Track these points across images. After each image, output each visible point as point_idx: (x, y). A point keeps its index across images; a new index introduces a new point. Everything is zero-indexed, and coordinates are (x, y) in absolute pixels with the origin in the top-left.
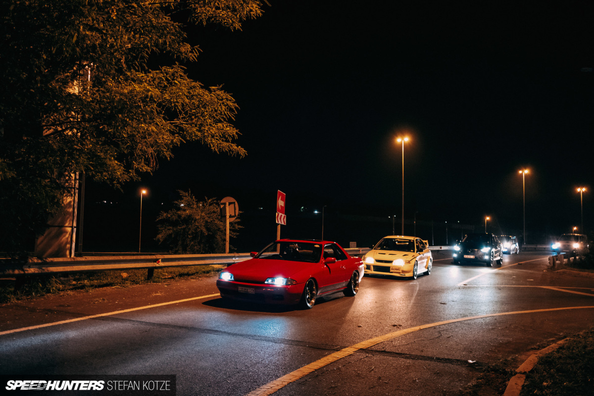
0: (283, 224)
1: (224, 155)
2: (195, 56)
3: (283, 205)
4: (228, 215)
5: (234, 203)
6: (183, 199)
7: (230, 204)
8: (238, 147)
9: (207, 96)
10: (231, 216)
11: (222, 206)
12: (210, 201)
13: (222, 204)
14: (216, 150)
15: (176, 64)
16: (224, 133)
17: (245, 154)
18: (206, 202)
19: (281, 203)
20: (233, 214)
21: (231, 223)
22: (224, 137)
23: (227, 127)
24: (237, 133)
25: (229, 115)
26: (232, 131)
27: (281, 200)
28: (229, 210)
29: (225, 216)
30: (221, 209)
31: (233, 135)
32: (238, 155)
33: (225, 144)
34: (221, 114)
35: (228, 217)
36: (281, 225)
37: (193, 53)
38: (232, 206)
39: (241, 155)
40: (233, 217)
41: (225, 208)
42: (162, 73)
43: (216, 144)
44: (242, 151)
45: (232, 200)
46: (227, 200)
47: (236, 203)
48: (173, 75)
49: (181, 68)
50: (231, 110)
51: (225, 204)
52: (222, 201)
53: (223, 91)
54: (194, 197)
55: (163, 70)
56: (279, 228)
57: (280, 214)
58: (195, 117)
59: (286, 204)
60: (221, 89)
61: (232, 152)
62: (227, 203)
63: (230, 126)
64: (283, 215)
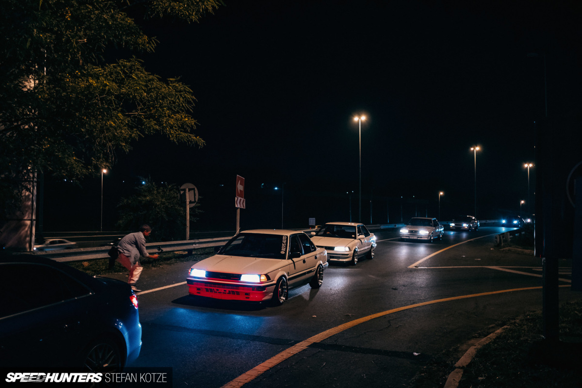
0: (242, 207)
1: (183, 145)
2: (152, 47)
3: (242, 189)
4: (188, 201)
5: (194, 189)
7: (190, 190)
8: (196, 137)
9: (165, 90)
10: (191, 202)
11: (182, 192)
12: (170, 186)
13: (182, 190)
14: (175, 141)
15: (133, 57)
16: (183, 123)
17: (204, 144)
18: (166, 188)
19: (240, 187)
20: (193, 200)
21: (191, 209)
22: (183, 127)
23: (185, 117)
24: (195, 123)
25: (187, 107)
26: (189, 121)
27: (240, 184)
28: (189, 196)
29: (185, 202)
30: (181, 195)
31: (192, 125)
32: (197, 144)
33: (183, 134)
34: (179, 106)
35: (188, 203)
36: (241, 209)
37: (150, 44)
38: (192, 192)
39: (199, 145)
40: (193, 202)
41: (185, 194)
42: (119, 66)
43: (174, 134)
44: (201, 141)
45: (192, 186)
46: (186, 186)
47: (196, 189)
48: (130, 68)
49: (139, 61)
50: (189, 102)
51: (184, 190)
52: (182, 187)
53: (180, 83)
54: (154, 183)
55: (120, 63)
56: (238, 211)
57: (239, 198)
58: (154, 108)
59: (245, 188)
60: (178, 81)
61: (191, 142)
62: (187, 189)
63: (188, 116)
64: (242, 199)
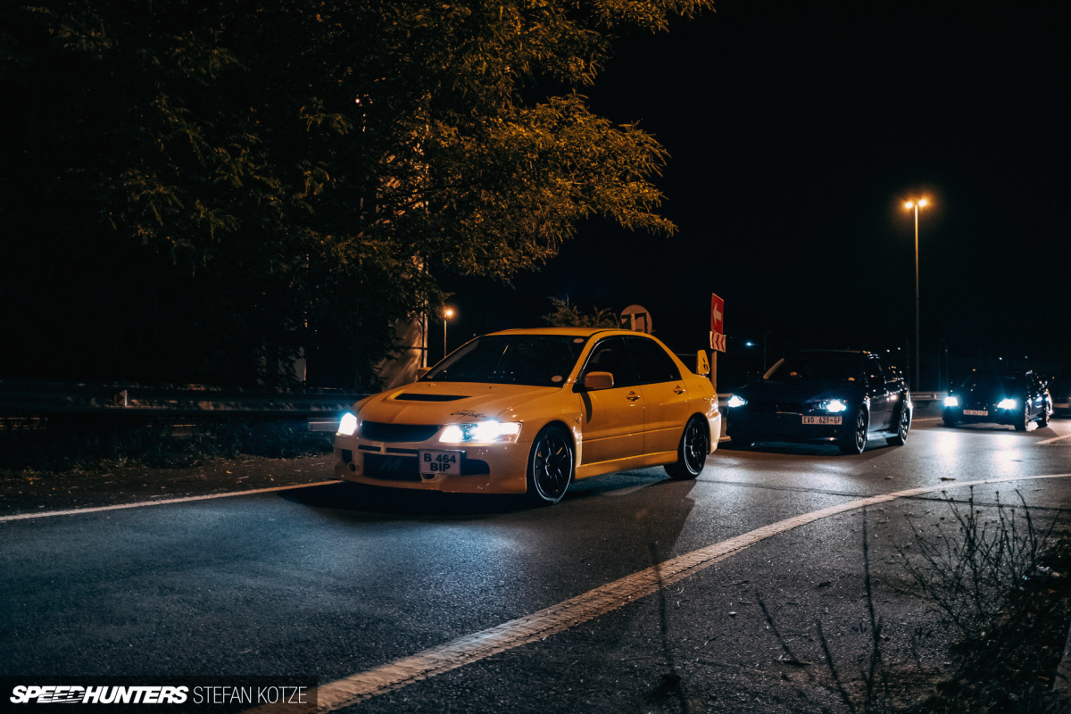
0: (721, 350)
1: (641, 231)
2: (591, 77)
3: (720, 319)
5: (644, 315)
6: (557, 311)
7: (637, 316)
8: (662, 219)
9: (619, 140)
11: (624, 321)
12: (601, 313)
13: (624, 317)
14: (630, 225)
15: (572, 92)
16: (640, 198)
17: (674, 230)
18: (595, 315)
19: (717, 315)
23: (644, 188)
24: (660, 197)
25: (652, 168)
26: (652, 194)
27: (718, 310)
28: (636, 326)
30: (622, 325)
31: (654, 201)
32: (664, 232)
33: (643, 215)
34: (640, 167)
36: (719, 353)
37: (589, 72)
38: (641, 319)
39: (668, 232)
41: (629, 323)
42: (550, 107)
43: (628, 217)
44: (670, 226)
45: (641, 310)
46: (631, 310)
47: (648, 314)
48: (567, 108)
49: (581, 98)
50: (656, 160)
51: (629, 317)
52: (623, 313)
53: (640, 131)
54: (575, 307)
55: (552, 103)
56: (714, 356)
57: (716, 334)
58: (595, 174)
59: (725, 316)
60: (638, 128)
61: (654, 227)
62: (633, 315)
63: (649, 186)
64: (721, 336)
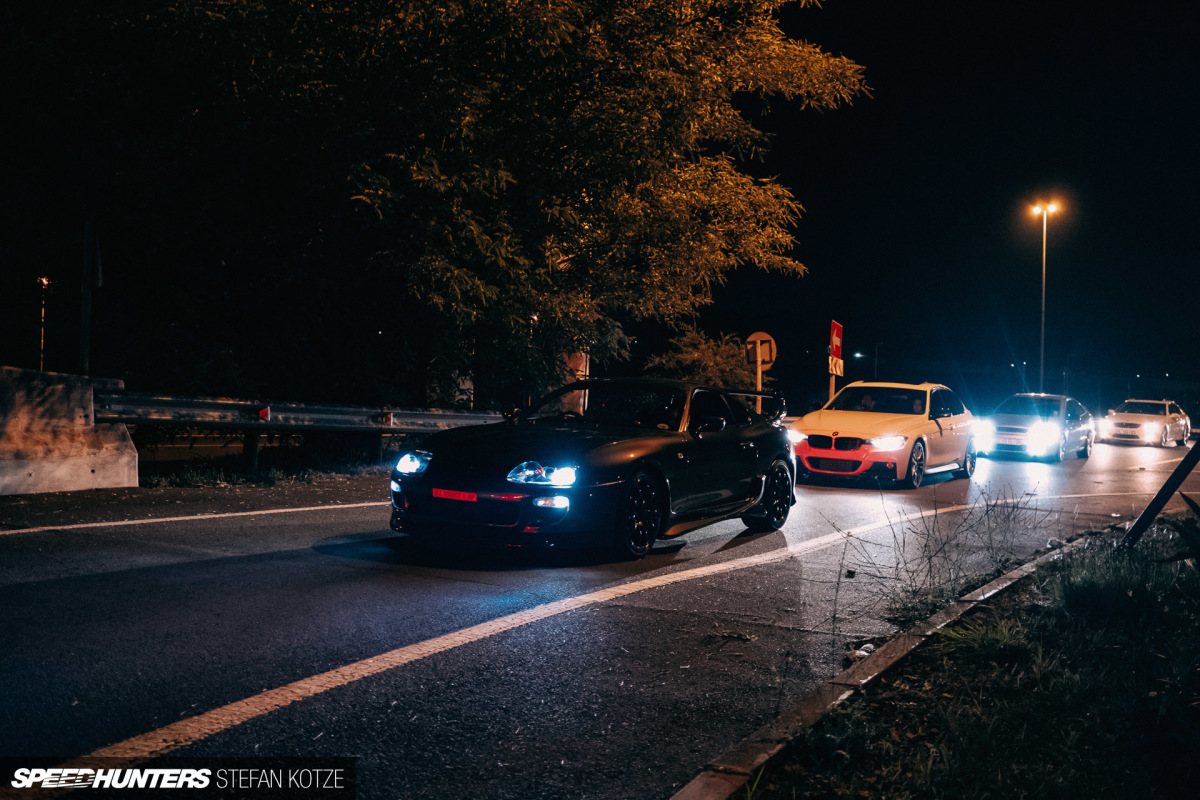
0: (839, 373)
1: (775, 273)
3: (839, 344)
4: (759, 360)
5: (769, 342)
6: (685, 335)
7: (762, 342)
8: (794, 262)
9: (760, 196)
10: (763, 362)
11: (749, 347)
12: (727, 338)
13: (750, 343)
14: (765, 267)
15: (721, 153)
16: (774, 242)
17: (805, 272)
18: (721, 340)
19: (836, 341)
20: (767, 359)
21: (763, 373)
22: (774, 246)
23: (779, 233)
24: (792, 241)
25: (788, 220)
26: (786, 239)
27: (837, 336)
28: (761, 353)
29: (755, 362)
30: (748, 352)
31: (787, 245)
32: (795, 273)
33: (777, 258)
34: (777, 218)
35: (759, 363)
36: (837, 376)
38: (766, 346)
39: (799, 273)
40: (768, 363)
41: (754, 348)
43: (764, 259)
44: (801, 268)
45: (766, 336)
46: (757, 337)
47: (773, 342)
49: (729, 159)
50: (793, 213)
51: (754, 343)
52: (750, 339)
53: (778, 185)
54: (701, 332)
56: (833, 380)
57: (835, 359)
59: (843, 342)
60: (776, 182)
61: (787, 269)
62: (759, 342)
63: (783, 232)
64: (840, 360)
